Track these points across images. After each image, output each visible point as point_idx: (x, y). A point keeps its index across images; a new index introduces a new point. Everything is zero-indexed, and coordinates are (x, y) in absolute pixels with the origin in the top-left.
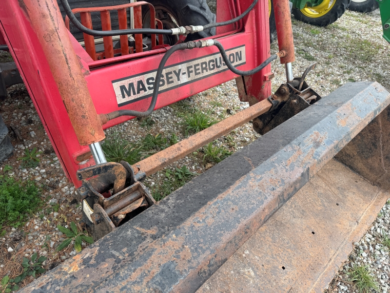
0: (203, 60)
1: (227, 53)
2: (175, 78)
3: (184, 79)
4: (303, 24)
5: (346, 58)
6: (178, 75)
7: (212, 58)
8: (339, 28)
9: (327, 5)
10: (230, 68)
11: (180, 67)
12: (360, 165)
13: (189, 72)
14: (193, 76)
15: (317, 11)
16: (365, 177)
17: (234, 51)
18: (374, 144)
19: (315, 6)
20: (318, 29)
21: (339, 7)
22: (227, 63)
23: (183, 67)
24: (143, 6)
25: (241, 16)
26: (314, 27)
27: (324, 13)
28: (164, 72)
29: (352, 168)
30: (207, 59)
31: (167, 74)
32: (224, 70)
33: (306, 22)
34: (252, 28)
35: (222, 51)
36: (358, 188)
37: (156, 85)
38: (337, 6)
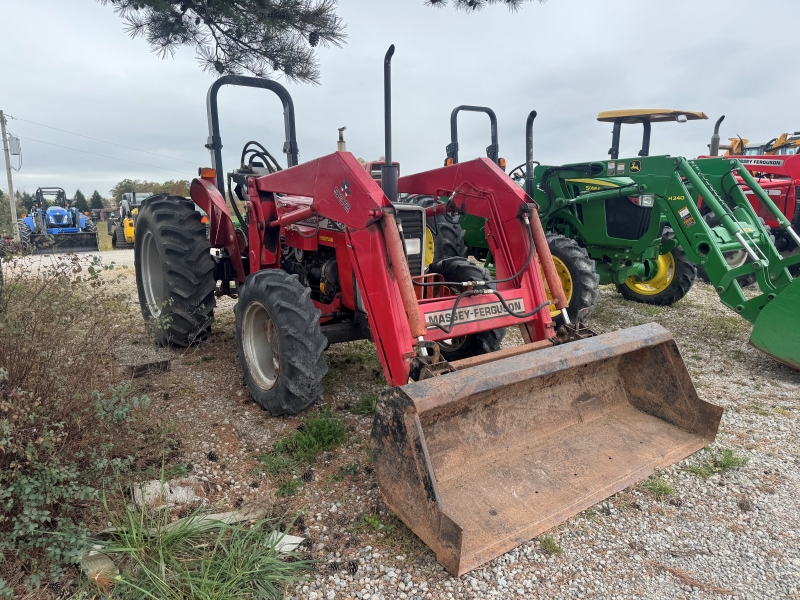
0: (487, 306)
1: (507, 303)
2: (465, 316)
3: (472, 318)
4: (636, 304)
5: (695, 337)
6: (467, 314)
7: (494, 305)
8: (692, 306)
9: (664, 278)
10: (511, 313)
11: (468, 308)
12: (670, 413)
13: (476, 313)
14: (479, 317)
15: (652, 286)
16: (680, 426)
17: (513, 302)
18: (675, 386)
19: (647, 280)
20: (659, 308)
21: (681, 279)
22: (508, 310)
23: (471, 309)
24: (435, 276)
25: (517, 274)
26: (653, 308)
27: (663, 288)
28: (457, 311)
29: (665, 419)
30: (490, 305)
31: (459, 313)
32: (506, 315)
33: (639, 301)
34: (528, 285)
35: (501, 301)
36: (669, 433)
37: (452, 320)
38: (678, 278)
